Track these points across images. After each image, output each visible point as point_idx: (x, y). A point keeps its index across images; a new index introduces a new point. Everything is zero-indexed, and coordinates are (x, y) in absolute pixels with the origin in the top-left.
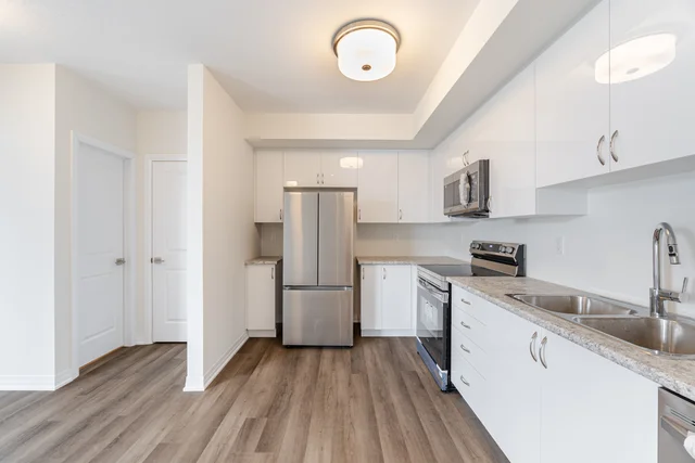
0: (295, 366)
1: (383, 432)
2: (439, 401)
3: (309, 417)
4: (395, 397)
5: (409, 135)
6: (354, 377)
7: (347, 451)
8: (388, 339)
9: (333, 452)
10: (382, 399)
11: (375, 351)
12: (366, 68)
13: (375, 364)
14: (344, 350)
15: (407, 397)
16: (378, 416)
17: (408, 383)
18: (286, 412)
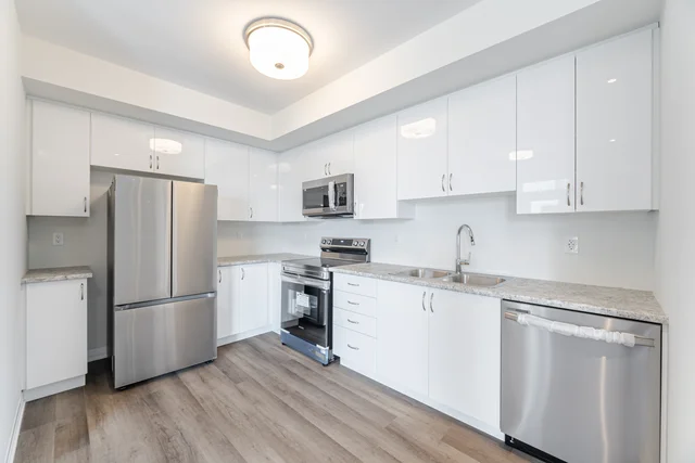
0: (156, 404)
1: (307, 415)
2: (327, 373)
3: (227, 443)
4: (294, 386)
5: (268, 135)
6: (241, 385)
7: (292, 446)
8: (245, 341)
9: (280, 454)
10: (284, 392)
11: (242, 356)
12: (280, 66)
13: (254, 368)
14: (206, 367)
15: (302, 380)
16: (292, 406)
17: (295, 370)
18: (193, 452)
